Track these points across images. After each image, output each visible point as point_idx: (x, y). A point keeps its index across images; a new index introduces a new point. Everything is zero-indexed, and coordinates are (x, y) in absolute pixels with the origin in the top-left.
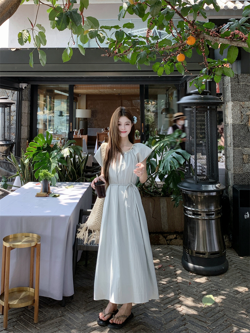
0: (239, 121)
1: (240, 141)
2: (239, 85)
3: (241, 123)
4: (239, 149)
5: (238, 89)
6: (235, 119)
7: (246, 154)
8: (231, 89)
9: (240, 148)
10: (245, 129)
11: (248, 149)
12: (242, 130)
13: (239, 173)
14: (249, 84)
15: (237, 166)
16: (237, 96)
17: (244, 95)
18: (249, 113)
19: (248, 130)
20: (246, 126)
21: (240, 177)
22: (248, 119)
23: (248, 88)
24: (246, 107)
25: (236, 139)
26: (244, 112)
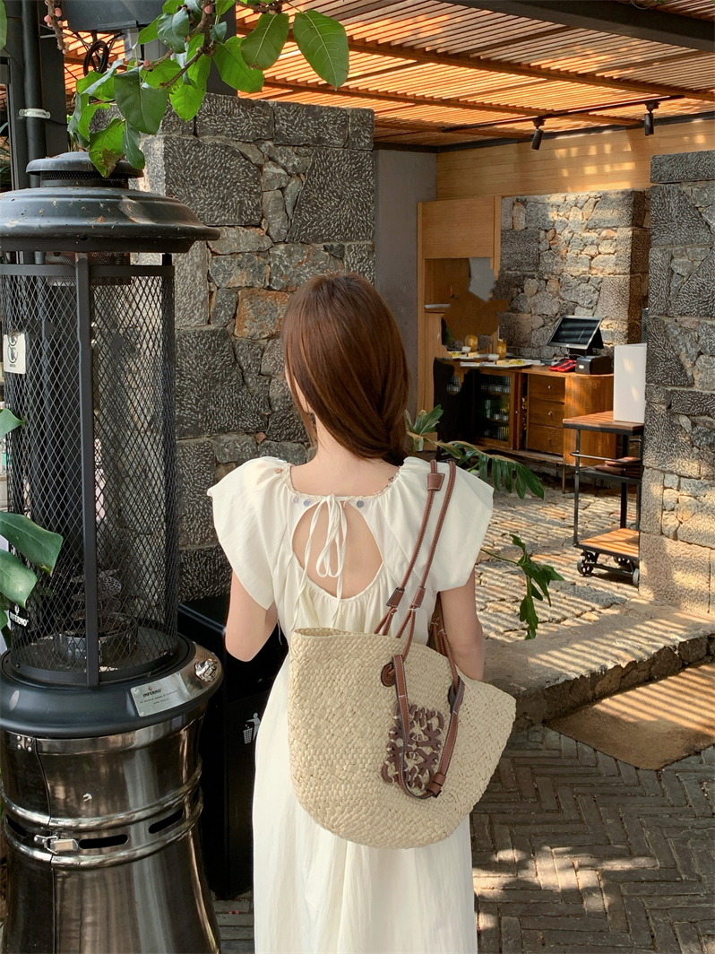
0: (201, 316)
1: (205, 407)
2: (199, 145)
3: (206, 328)
4: (201, 441)
5: (194, 168)
6: (185, 310)
7: (228, 459)
8: (167, 166)
9: (204, 439)
10: (222, 351)
11: (234, 437)
12: (213, 355)
13: (201, 547)
14: (237, 146)
15: (192, 521)
16: (190, 198)
17: (219, 197)
18: (239, 279)
19: (235, 356)
20: (226, 339)
21: (206, 564)
22: (233, 306)
23: (235, 163)
24: (227, 252)
25: (189, 398)
26: (221, 277)
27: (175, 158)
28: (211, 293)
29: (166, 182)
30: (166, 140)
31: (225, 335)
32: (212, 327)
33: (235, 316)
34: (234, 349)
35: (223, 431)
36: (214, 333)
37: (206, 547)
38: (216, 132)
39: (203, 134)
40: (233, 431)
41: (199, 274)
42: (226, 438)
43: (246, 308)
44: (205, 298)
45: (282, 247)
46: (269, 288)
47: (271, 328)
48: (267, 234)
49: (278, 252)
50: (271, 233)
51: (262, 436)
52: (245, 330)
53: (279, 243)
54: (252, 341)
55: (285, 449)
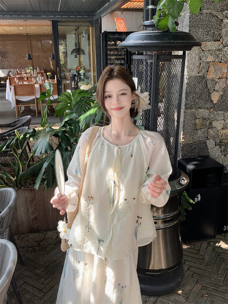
0: (196, 71)
1: (195, 100)
2: (201, 14)
5: (199, 21)
6: (191, 69)
7: (200, 117)
8: (190, 22)
9: (193, 110)
12: (199, 84)
13: (188, 142)
14: (215, 13)
15: (186, 135)
16: (197, 32)
17: (206, 31)
18: (210, 59)
19: (206, 84)
20: (204, 79)
21: (189, 147)
22: (207, 68)
24: (207, 50)
26: (204, 58)
27: (193, 18)
28: (200, 64)
29: (189, 27)
30: (190, 13)
31: (203, 77)
32: (200, 74)
33: (208, 71)
34: (206, 82)
35: (200, 108)
36: (200, 77)
37: (190, 142)
38: (208, 9)
39: (203, 10)
40: (203, 108)
41: (197, 57)
42: (200, 110)
43: (212, 69)
44: (198, 65)
45: (227, 48)
46: (220, 62)
47: (220, 75)
48: (222, 43)
49: (225, 50)
51: (212, 110)
52: (211, 76)
53: (226, 46)
54: (213, 80)
55: (219, 114)
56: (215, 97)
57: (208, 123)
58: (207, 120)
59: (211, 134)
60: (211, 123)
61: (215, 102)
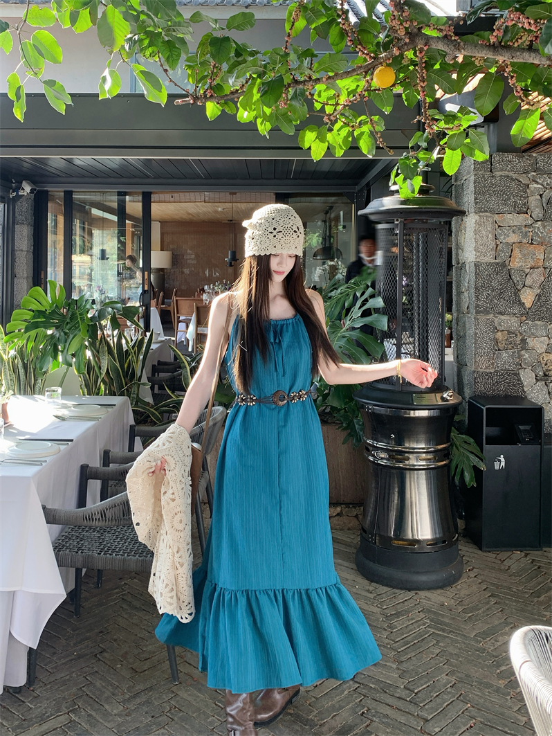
0: (490, 255)
1: (491, 301)
3: (493, 261)
4: (488, 317)
5: (490, 187)
6: (482, 252)
7: (503, 328)
8: (475, 187)
9: (490, 317)
10: (502, 273)
11: (508, 317)
12: (497, 275)
13: (485, 371)
14: (514, 176)
15: (481, 357)
16: (487, 202)
17: (503, 200)
18: (513, 238)
19: (510, 276)
20: (504, 268)
21: (488, 379)
22: (509, 251)
23: (512, 184)
24: (507, 225)
25: (483, 295)
26: (502, 238)
27: (479, 183)
28: (497, 245)
29: (475, 194)
30: (475, 175)
31: (503, 265)
32: (497, 261)
33: (510, 257)
34: (509, 273)
35: (501, 313)
36: (497, 264)
37: (488, 371)
38: (502, 170)
39: (495, 171)
40: (507, 314)
41: (490, 236)
42: (503, 317)
43: (516, 252)
44: (493, 247)
45: (539, 223)
46: (532, 244)
47: (530, 263)
48: (531, 216)
49: (537, 225)
50: (533, 216)
51: (524, 318)
52: (516, 263)
53: (537, 221)
54: (520, 270)
55: (537, 325)
56: (528, 298)
57: (518, 339)
58: (516, 335)
59: (525, 359)
60: (523, 341)
61: (528, 305)
